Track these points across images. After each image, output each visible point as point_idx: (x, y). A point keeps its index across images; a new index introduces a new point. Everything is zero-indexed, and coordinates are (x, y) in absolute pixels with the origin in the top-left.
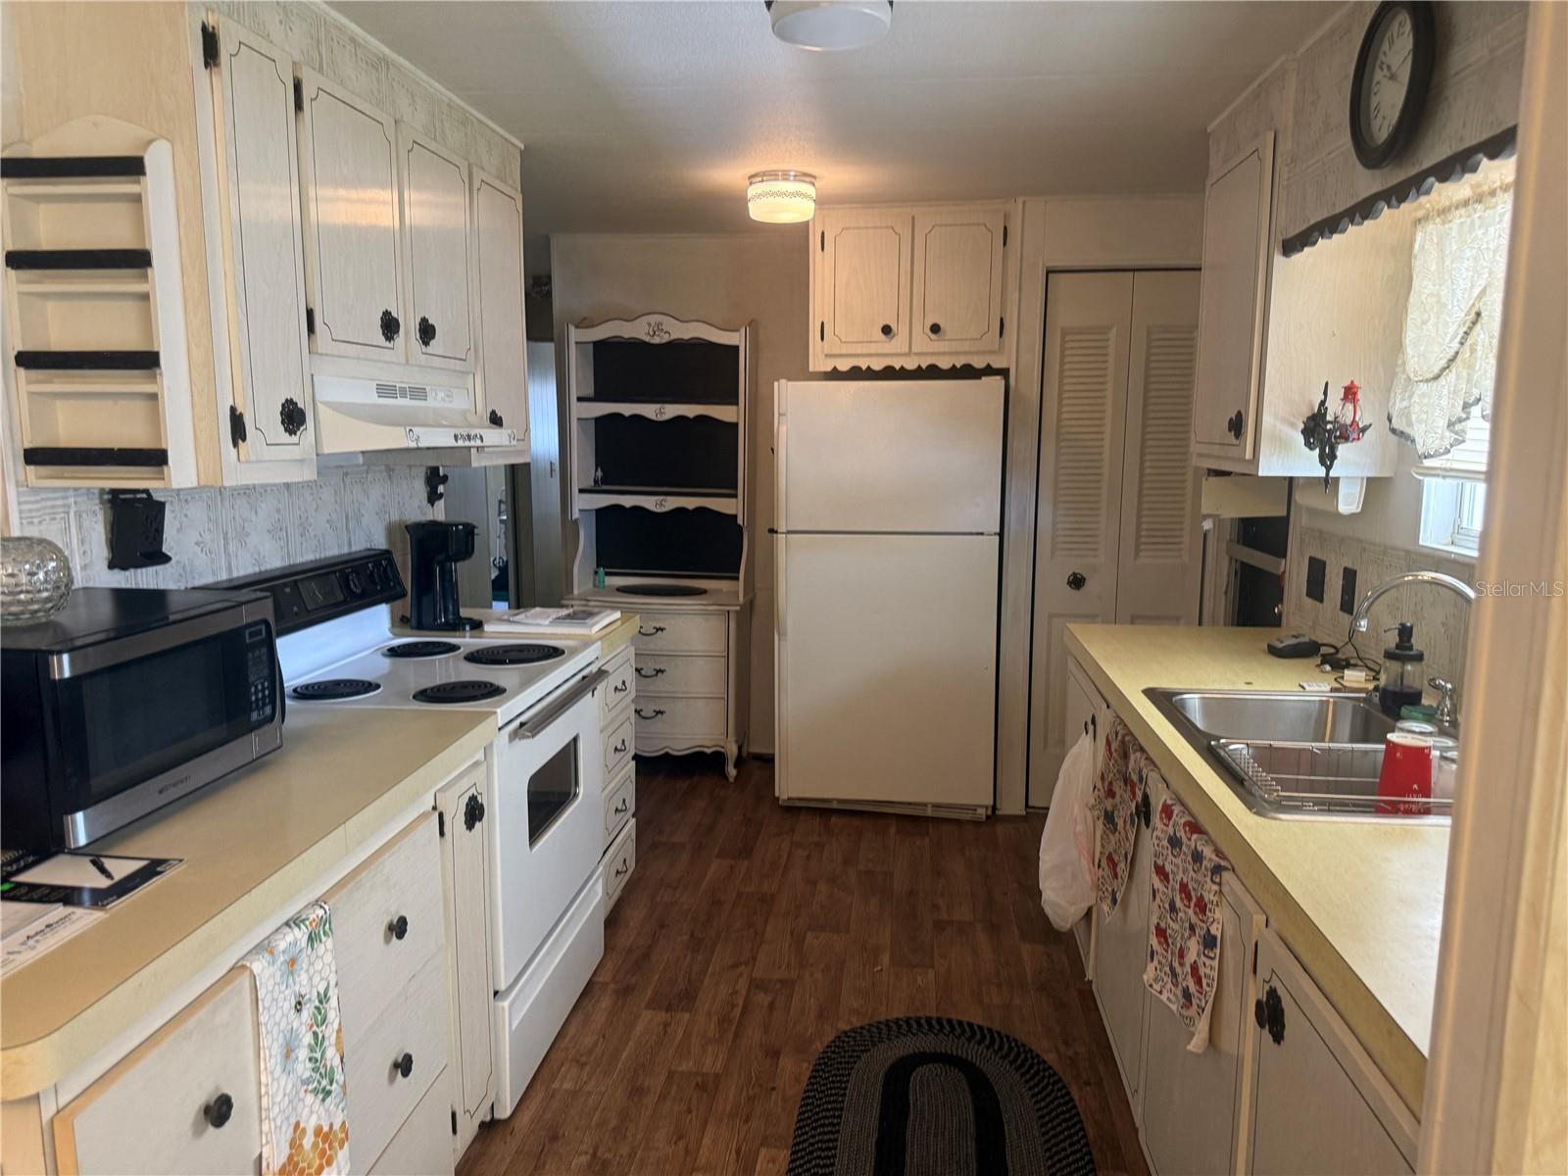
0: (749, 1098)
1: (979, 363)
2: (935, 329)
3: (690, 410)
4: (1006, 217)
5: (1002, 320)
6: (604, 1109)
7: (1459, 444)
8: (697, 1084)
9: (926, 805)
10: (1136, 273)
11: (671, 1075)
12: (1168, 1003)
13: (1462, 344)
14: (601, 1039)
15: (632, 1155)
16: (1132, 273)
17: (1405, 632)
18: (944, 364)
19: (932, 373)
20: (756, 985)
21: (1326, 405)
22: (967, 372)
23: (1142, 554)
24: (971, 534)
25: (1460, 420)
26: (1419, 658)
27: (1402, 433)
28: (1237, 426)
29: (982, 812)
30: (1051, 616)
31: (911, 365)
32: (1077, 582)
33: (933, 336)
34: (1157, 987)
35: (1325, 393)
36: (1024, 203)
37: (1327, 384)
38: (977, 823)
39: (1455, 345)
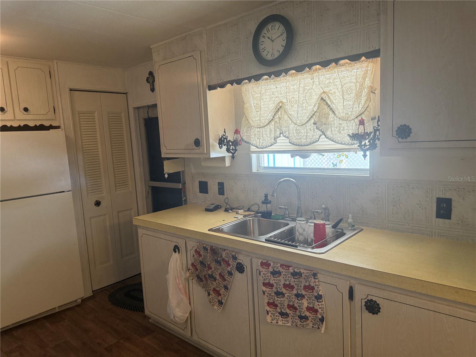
1: (47, 124)
2: (26, 110)
4: (50, 67)
5: (54, 107)
7: (275, 144)
9: (55, 308)
10: (101, 93)
12: (284, 324)
13: (273, 117)
16: (99, 93)
17: (266, 196)
18: (31, 124)
19: (26, 128)
21: (226, 135)
22: (41, 128)
23: (118, 190)
24: (57, 193)
25: (278, 137)
26: (270, 202)
27: (248, 142)
28: (197, 143)
29: (80, 301)
30: (90, 218)
31: (15, 124)
32: (98, 204)
33: (25, 113)
34: (275, 321)
35: (225, 132)
36: (57, 62)
37: (225, 129)
38: (78, 306)
39: (272, 118)
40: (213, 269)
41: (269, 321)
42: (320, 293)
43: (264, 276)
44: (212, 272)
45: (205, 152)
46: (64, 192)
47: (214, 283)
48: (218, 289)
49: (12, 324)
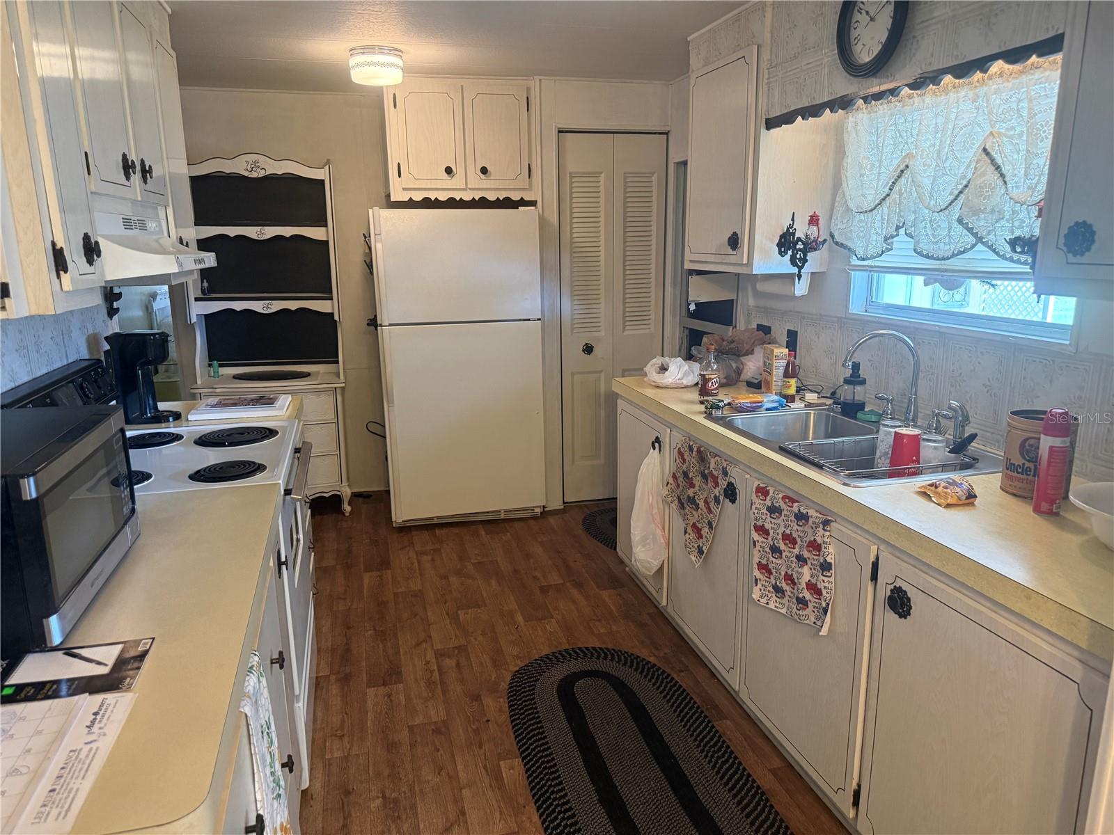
0: (474, 730)
1: (515, 197)
2: (484, 171)
3: (288, 231)
4: (528, 89)
5: (529, 165)
6: (374, 764)
7: (889, 251)
8: (433, 730)
9: (500, 511)
10: (615, 135)
11: (411, 729)
12: (776, 609)
13: (891, 190)
14: (345, 716)
15: (412, 790)
16: (612, 135)
17: (856, 367)
18: (491, 197)
19: (482, 203)
20: (440, 654)
21: (794, 227)
22: (507, 204)
23: (628, 328)
24: (520, 320)
25: (892, 237)
26: (863, 382)
27: (842, 244)
28: (734, 242)
29: (538, 510)
30: (573, 374)
31: (467, 198)
32: (588, 349)
33: (482, 176)
34: (764, 601)
35: (793, 220)
36: (540, 80)
37: (794, 213)
38: (535, 518)
39: (887, 190)
40: (697, 488)
41: (754, 596)
42: (829, 560)
43: (756, 512)
44: (695, 493)
45: (745, 261)
46: (529, 320)
47: (694, 513)
48: (699, 526)
49: (438, 518)
